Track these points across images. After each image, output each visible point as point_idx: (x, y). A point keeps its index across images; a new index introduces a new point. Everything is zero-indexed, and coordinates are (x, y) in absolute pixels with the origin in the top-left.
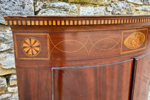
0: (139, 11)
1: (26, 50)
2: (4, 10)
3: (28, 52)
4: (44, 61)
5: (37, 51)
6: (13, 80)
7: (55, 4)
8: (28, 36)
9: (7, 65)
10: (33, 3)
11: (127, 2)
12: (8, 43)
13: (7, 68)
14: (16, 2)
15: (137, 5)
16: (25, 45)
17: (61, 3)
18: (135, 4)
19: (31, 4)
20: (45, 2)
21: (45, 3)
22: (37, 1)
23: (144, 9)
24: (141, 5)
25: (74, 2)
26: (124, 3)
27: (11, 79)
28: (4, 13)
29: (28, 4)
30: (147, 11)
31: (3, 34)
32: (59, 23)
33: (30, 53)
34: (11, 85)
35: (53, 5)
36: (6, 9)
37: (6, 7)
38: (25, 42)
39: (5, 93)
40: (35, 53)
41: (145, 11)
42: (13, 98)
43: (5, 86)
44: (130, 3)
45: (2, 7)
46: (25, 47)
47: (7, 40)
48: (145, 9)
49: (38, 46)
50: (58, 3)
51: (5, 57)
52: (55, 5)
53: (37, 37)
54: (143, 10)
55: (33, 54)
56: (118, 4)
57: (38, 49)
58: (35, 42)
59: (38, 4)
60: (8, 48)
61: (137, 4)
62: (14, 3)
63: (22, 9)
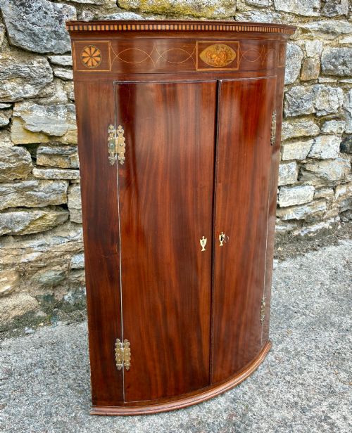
0: (310, 32)
1: (85, 60)
2: (31, 25)
3: (87, 63)
4: (105, 73)
5: (98, 62)
6: (42, 154)
7: (114, 15)
8: (87, 45)
9: (33, 124)
10: (75, 13)
11: (276, 11)
12: (36, 84)
13: (33, 129)
14: (49, 12)
15: (303, 20)
16: (84, 55)
17: (127, 13)
18: (297, 16)
19: (73, 14)
20: (96, 13)
21: (96, 15)
22: (82, 11)
23: (324, 28)
24: (315, 19)
25: (152, 12)
26: (267, 14)
27: (39, 151)
28: (31, 30)
29: (67, 16)
30: (333, 33)
31: (28, 67)
32: (120, 28)
33: (90, 64)
34: (38, 163)
35: (111, 17)
36: (33, 24)
37: (34, 20)
38: (85, 51)
39: (28, 179)
40: (95, 64)
41: (327, 32)
42: (41, 189)
43: (29, 164)
44: (285, 13)
45: (28, 20)
46: (84, 57)
47: (33, 79)
48: (329, 29)
49: (99, 56)
50: (121, 14)
51: (31, 110)
52: (114, 18)
53: (97, 46)
54: (321, 31)
55: (93, 65)
56: (252, 16)
57: (98, 59)
58: (96, 50)
59: (84, 15)
60: (36, 93)
61: (303, 16)
62: (46, 13)
63: (58, 25)
